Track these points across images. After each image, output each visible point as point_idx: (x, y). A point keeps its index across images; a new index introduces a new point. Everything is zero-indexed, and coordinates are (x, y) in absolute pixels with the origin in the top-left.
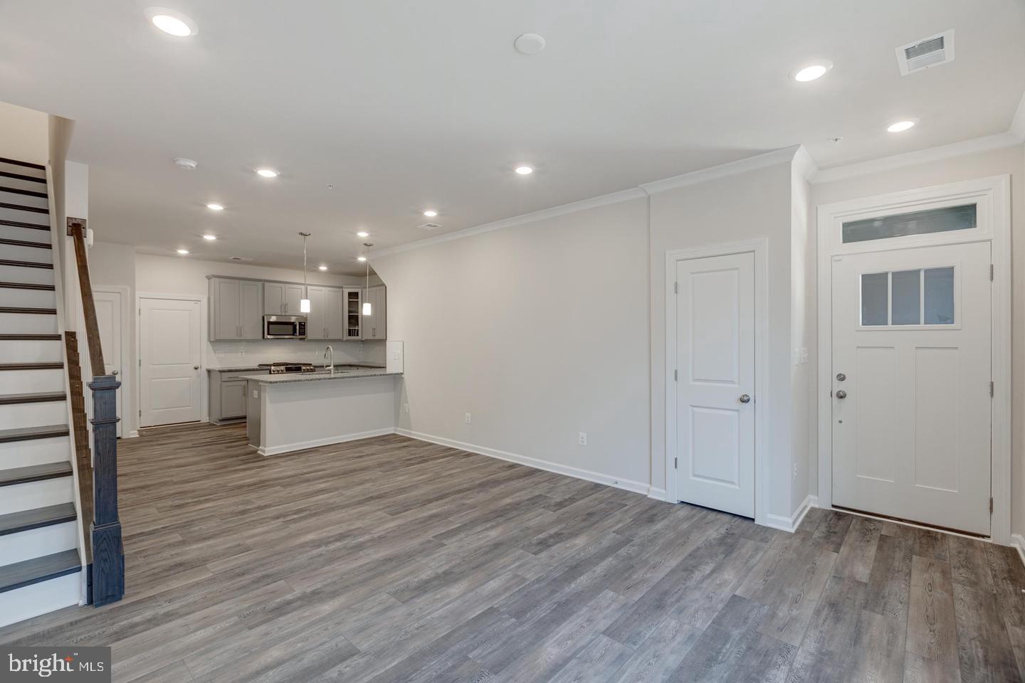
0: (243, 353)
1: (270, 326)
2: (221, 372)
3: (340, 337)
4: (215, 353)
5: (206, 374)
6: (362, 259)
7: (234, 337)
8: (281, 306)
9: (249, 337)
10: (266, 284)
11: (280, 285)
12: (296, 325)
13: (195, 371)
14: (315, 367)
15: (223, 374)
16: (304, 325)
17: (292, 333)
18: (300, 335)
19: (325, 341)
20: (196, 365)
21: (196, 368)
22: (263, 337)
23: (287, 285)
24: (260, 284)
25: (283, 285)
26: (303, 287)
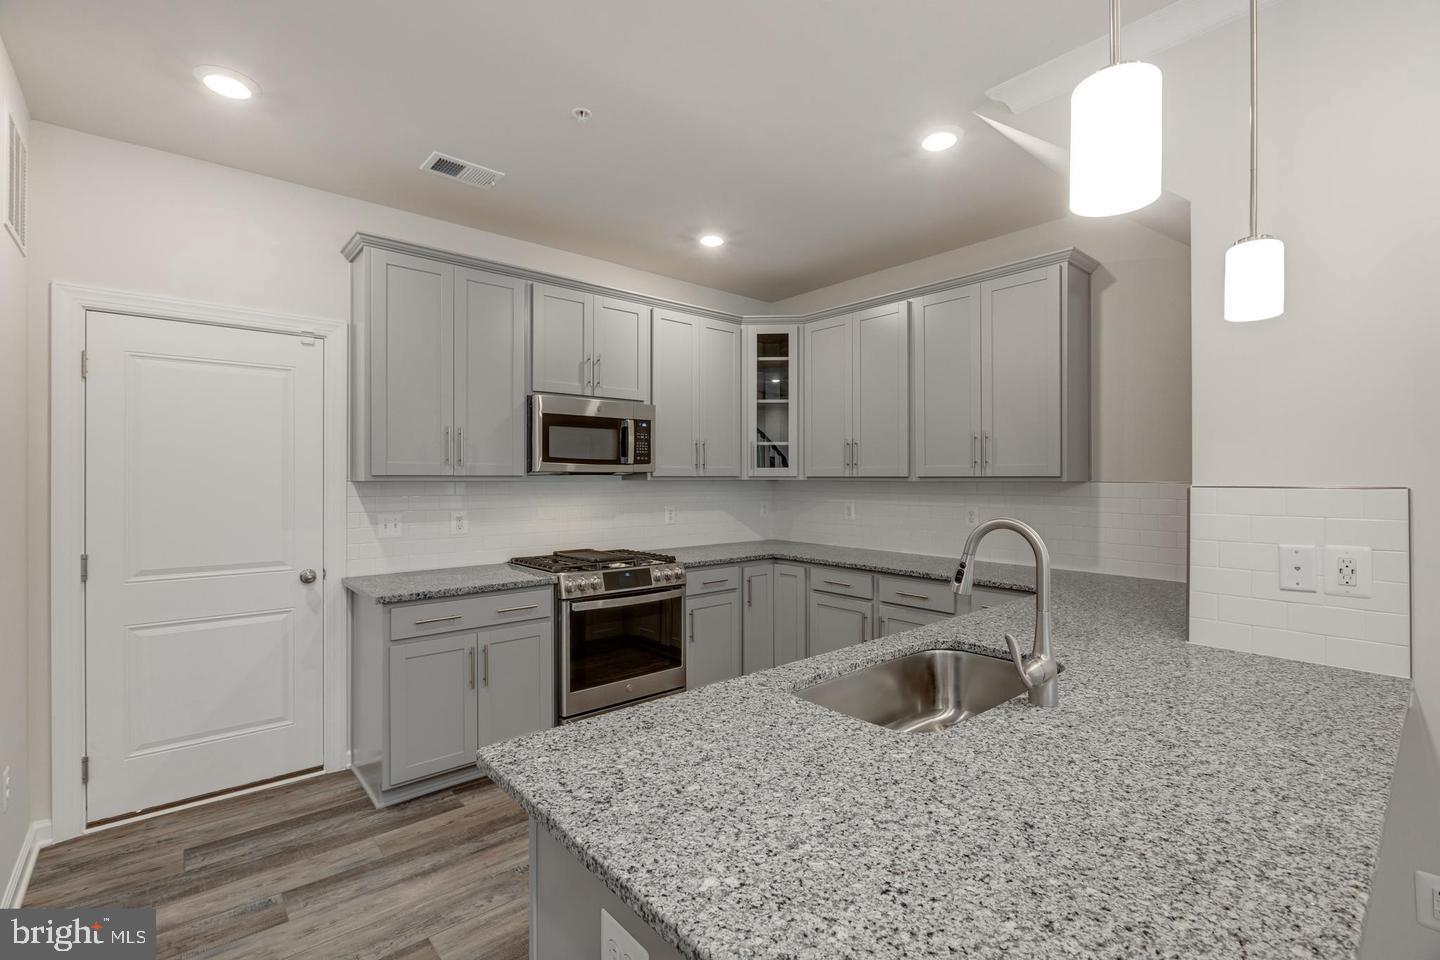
0: (465, 523)
1: (553, 430)
2: (387, 603)
3: (731, 470)
4: (374, 522)
5: (342, 600)
6: (939, 142)
7: (435, 465)
8: (582, 365)
9: (484, 466)
10: (539, 288)
11: (579, 295)
12: (625, 430)
13: (304, 589)
14: (687, 567)
15: (397, 611)
16: (648, 430)
17: (610, 455)
18: (636, 462)
19: (703, 482)
20: (304, 568)
21: (307, 580)
22: (530, 467)
23: (598, 298)
24: (520, 285)
25: (588, 297)
26: (645, 310)
